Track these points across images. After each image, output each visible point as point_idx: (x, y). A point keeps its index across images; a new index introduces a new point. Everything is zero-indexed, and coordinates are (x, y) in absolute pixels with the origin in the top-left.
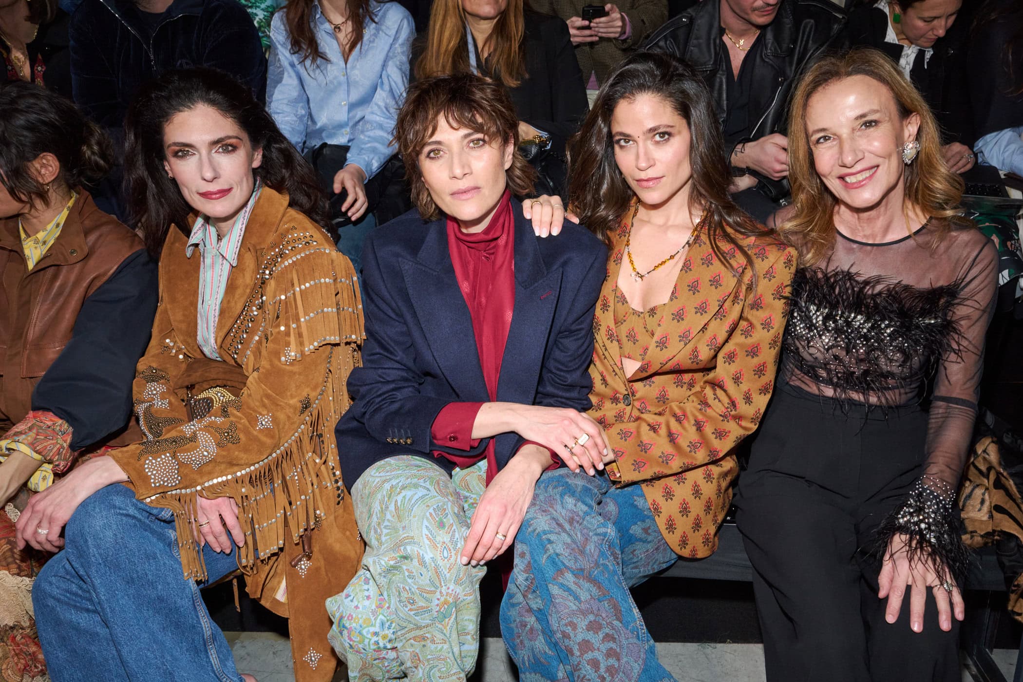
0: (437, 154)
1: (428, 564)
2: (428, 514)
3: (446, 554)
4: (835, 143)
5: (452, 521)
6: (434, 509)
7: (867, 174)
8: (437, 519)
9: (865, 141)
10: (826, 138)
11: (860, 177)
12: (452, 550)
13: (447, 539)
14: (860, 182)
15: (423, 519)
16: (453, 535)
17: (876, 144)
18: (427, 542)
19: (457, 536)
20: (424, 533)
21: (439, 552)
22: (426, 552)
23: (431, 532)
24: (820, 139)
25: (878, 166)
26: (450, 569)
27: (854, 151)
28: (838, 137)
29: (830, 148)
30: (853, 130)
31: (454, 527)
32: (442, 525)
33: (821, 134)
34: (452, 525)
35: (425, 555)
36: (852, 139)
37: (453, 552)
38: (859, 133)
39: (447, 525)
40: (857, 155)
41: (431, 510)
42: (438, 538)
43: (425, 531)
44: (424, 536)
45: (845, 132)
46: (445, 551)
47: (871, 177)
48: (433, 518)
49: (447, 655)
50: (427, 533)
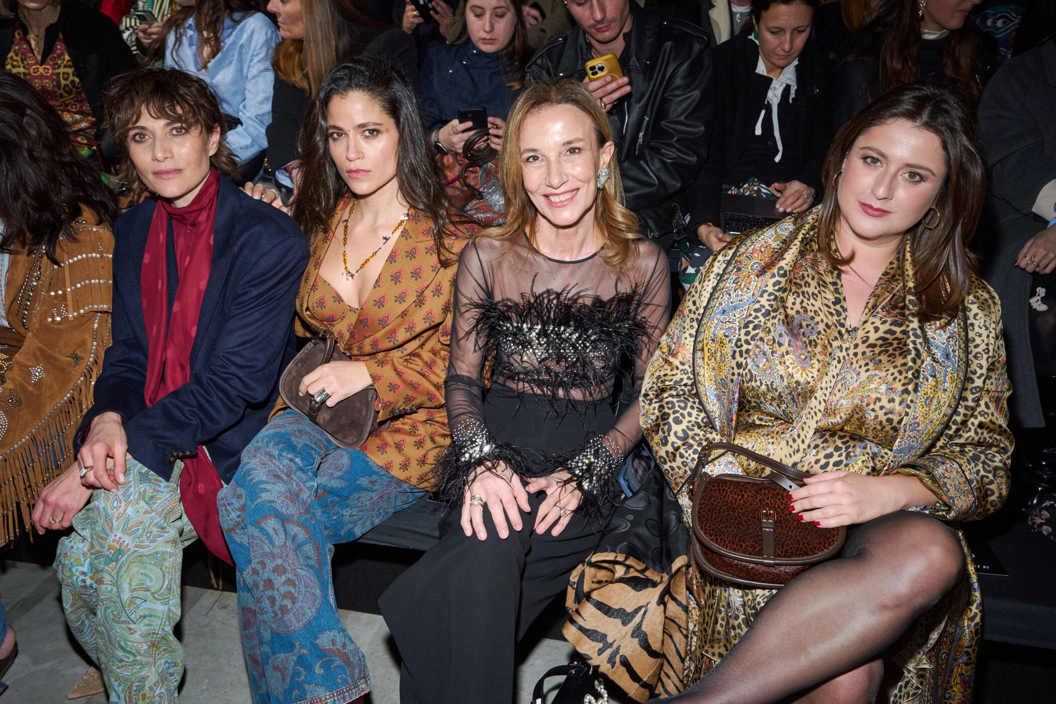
0: (141, 138)
3: (115, 505)
4: (543, 163)
7: (568, 196)
9: (570, 165)
10: (535, 158)
11: (563, 198)
12: (123, 502)
14: (563, 202)
17: (578, 169)
21: (110, 502)
24: (529, 158)
25: (578, 189)
26: (118, 519)
27: (560, 174)
28: (548, 160)
29: (539, 167)
30: (560, 153)
33: (532, 154)
36: (559, 162)
38: (564, 158)
40: (562, 178)
45: (553, 156)
46: (116, 502)
47: (572, 198)
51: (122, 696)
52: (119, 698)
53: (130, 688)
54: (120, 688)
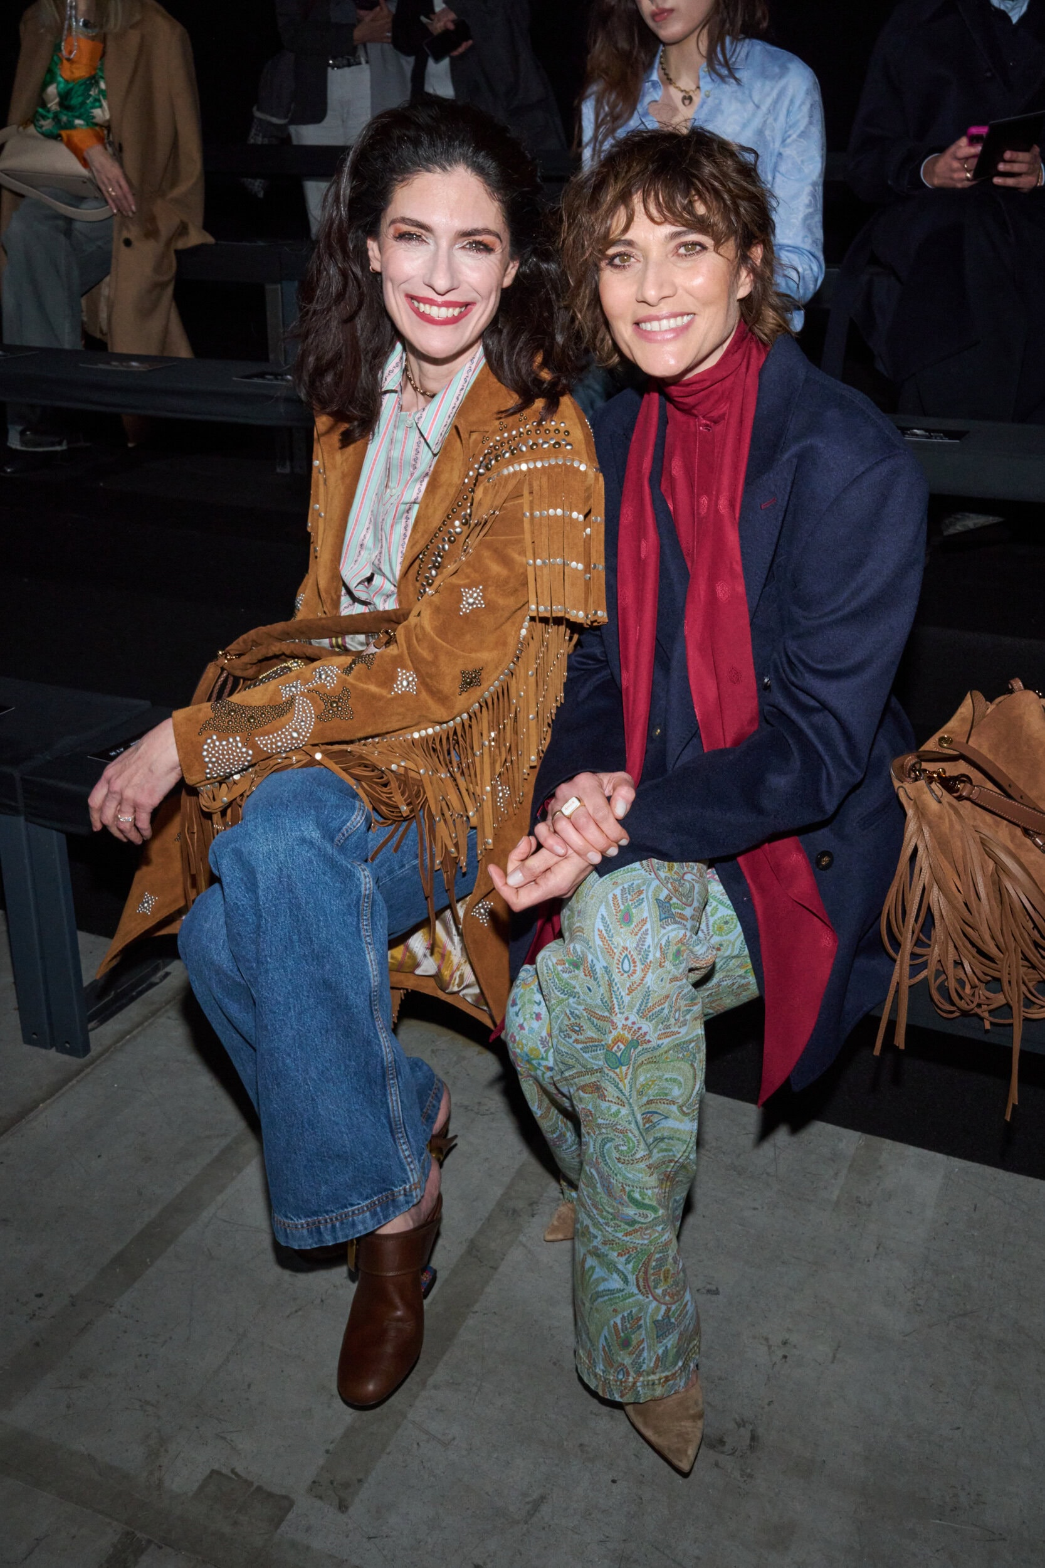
0: (625, 261)
1: (599, 975)
2: (610, 896)
3: (626, 967)
5: (646, 914)
6: (623, 890)
8: (622, 907)
12: (638, 963)
13: (631, 943)
15: (601, 902)
16: (642, 940)
18: (598, 942)
19: (649, 940)
20: (597, 926)
21: (616, 961)
22: (598, 960)
23: (607, 926)
26: (631, 991)
31: (648, 926)
32: (627, 918)
34: (644, 921)
35: (595, 961)
37: (639, 967)
39: (635, 921)
41: (618, 892)
42: (617, 940)
43: (599, 925)
44: (597, 932)
46: (626, 961)
48: (616, 905)
49: (628, 1127)
50: (602, 928)
51: (632, 1278)
52: (626, 1281)
53: (646, 1265)
54: (630, 1266)
